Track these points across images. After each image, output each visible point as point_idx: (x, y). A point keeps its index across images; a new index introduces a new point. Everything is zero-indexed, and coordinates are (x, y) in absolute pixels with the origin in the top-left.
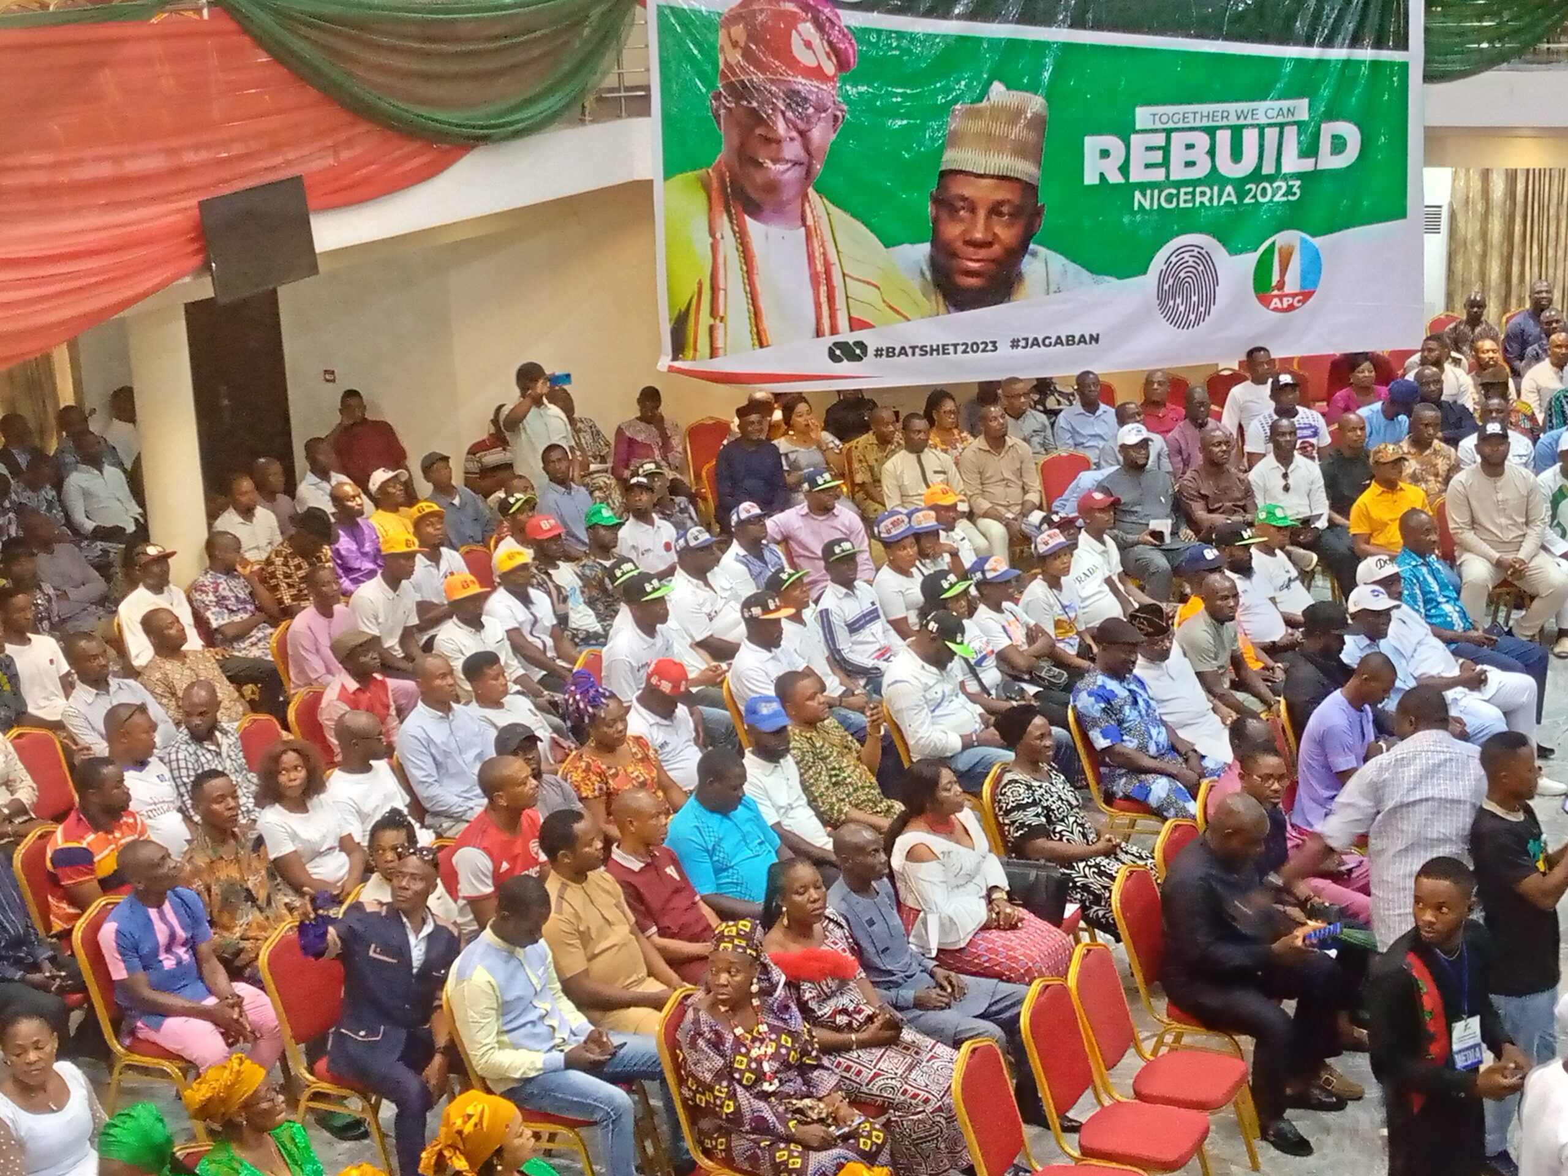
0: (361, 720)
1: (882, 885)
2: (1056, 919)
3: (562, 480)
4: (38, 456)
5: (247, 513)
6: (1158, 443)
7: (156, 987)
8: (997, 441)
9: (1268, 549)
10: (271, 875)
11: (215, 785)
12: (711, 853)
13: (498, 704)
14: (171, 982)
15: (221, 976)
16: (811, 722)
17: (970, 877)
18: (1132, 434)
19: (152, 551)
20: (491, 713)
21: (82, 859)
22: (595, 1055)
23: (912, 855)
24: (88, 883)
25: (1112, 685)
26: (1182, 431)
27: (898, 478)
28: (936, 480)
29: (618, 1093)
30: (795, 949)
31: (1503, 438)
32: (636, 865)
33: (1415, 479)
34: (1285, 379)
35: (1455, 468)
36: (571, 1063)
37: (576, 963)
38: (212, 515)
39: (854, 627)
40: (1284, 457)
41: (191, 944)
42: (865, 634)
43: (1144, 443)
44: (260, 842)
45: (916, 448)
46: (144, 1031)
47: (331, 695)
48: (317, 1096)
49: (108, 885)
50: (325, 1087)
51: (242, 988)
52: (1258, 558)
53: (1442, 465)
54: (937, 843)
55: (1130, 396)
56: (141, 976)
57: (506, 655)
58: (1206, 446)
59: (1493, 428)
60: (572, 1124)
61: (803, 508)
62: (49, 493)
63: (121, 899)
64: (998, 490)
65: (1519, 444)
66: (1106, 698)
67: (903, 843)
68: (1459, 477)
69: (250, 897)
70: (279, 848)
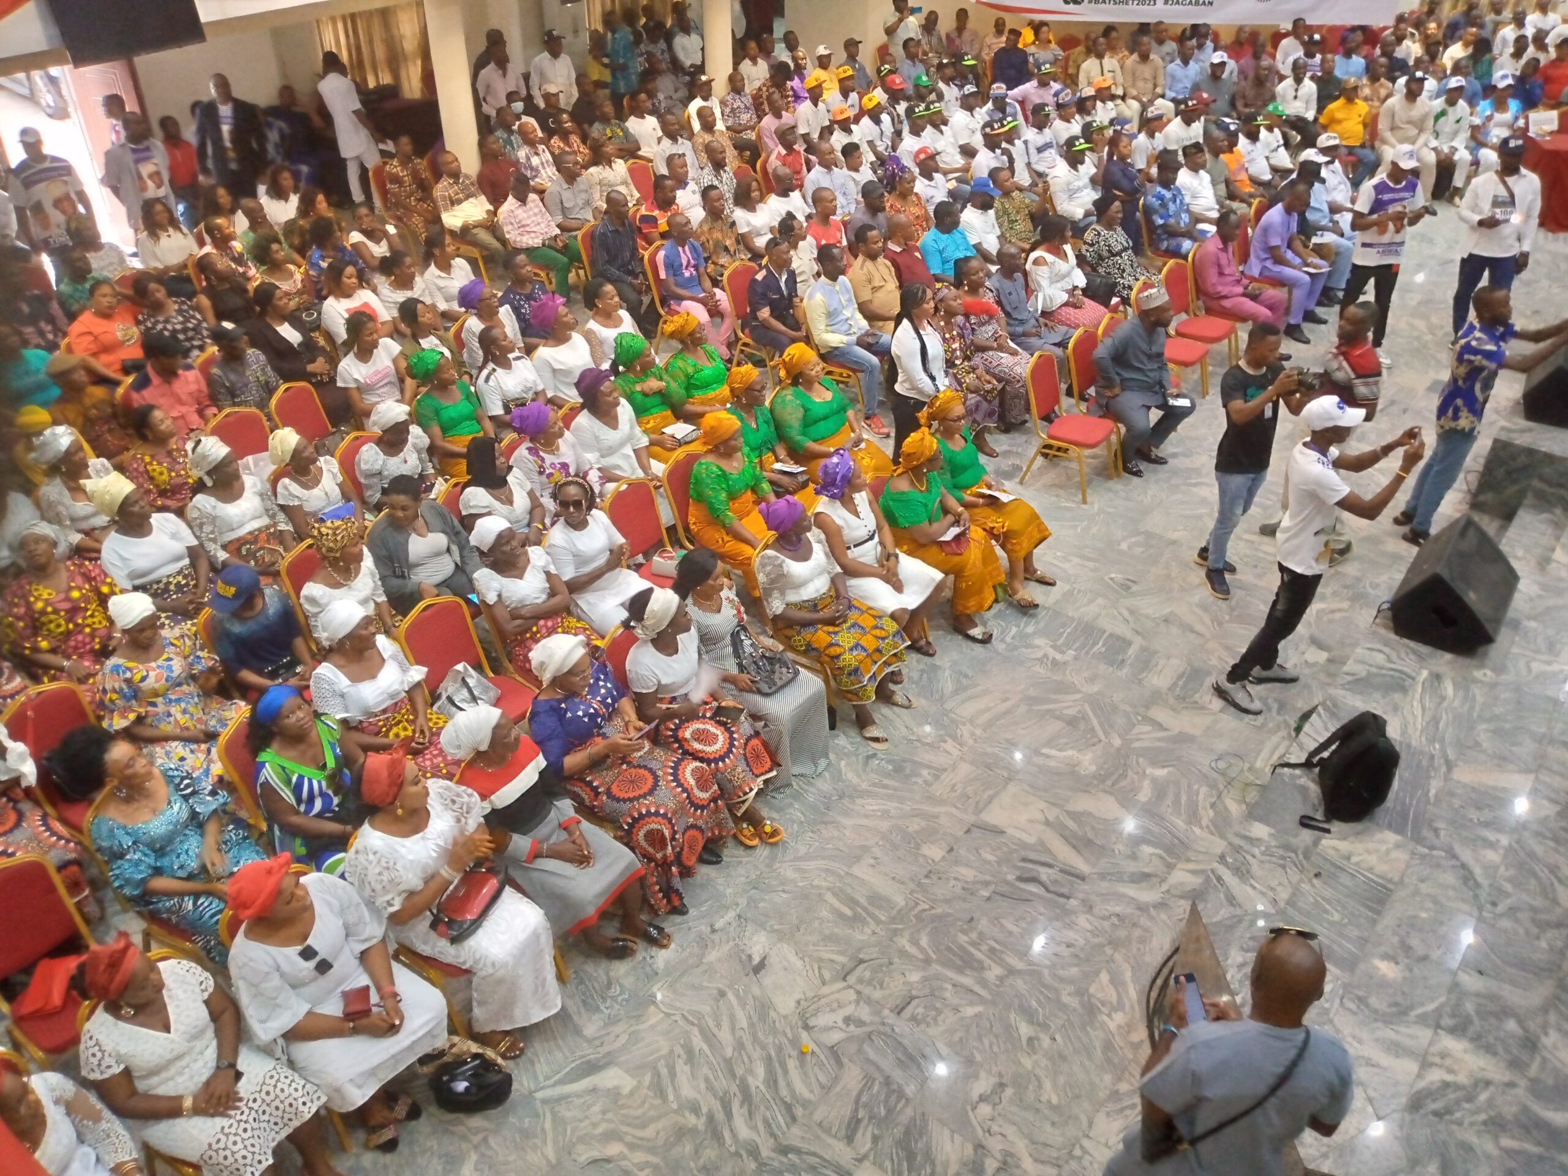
0: (785, 171)
1: (1018, 275)
2: (1106, 304)
3: (911, 57)
4: (661, 25)
5: (754, 61)
6: (1232, 65)
7: (677, 285)
8: (1144, 58)
9: (1270, 129)
10: (738, 242)
11: (714, 193)
12: (941, 252)
13: (856, 170)
14: (687, 284)
15: (707, 283)
16: (1007, 194)
17: (1064, 277)
18: (1218, 57)
19: (704, 78)
20: (854, 174)
21: (652, 221)
22: (870, 340)
23: (1036, 262)
24: (655, 233)
25: (1164, 192)
26: (1247, 60)
27: (1088, 73)
28: (1108, 75)
29: (875, 360)
30: (969, 299)
31: (1422, 80)
32: (898, 249)
33: (1366, 99)
34: (1317, 37)
35: (1389, 96)
36: (860, 343)
37: (866, 295)
38: (736, 64)
39: (1040, 150)
40: (1298, 80)
41: (696, 267)
42: (1046, 153)
43: (1223, 64)
44: (733, 224)
45: (1100, 56)
46: (674, 307)
47: (773, 157)
48: (745, 345)
49: (664, 236)
50: (748, 340)
51: (717, 291)
52: (1263, 133)
53: (1383, 92)
54: (1049, 257)
55: (1226, 38)
56: (671, 280)
57: (865, 148)
58: (1258, 68)
59: (1419, 74)
60: (854, 371)
61: (1034, 83)
62: (662, 45)
63: (667, 243)
64: (1141, 84)
65: (1431, 84)
66: (1161, 198)
67: (1033, 255)
68: (1390, 101)
69: (726, 249)
70: (743, 229)
